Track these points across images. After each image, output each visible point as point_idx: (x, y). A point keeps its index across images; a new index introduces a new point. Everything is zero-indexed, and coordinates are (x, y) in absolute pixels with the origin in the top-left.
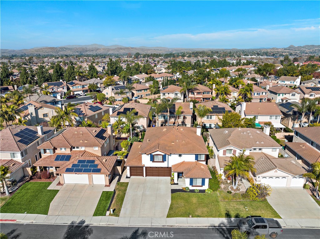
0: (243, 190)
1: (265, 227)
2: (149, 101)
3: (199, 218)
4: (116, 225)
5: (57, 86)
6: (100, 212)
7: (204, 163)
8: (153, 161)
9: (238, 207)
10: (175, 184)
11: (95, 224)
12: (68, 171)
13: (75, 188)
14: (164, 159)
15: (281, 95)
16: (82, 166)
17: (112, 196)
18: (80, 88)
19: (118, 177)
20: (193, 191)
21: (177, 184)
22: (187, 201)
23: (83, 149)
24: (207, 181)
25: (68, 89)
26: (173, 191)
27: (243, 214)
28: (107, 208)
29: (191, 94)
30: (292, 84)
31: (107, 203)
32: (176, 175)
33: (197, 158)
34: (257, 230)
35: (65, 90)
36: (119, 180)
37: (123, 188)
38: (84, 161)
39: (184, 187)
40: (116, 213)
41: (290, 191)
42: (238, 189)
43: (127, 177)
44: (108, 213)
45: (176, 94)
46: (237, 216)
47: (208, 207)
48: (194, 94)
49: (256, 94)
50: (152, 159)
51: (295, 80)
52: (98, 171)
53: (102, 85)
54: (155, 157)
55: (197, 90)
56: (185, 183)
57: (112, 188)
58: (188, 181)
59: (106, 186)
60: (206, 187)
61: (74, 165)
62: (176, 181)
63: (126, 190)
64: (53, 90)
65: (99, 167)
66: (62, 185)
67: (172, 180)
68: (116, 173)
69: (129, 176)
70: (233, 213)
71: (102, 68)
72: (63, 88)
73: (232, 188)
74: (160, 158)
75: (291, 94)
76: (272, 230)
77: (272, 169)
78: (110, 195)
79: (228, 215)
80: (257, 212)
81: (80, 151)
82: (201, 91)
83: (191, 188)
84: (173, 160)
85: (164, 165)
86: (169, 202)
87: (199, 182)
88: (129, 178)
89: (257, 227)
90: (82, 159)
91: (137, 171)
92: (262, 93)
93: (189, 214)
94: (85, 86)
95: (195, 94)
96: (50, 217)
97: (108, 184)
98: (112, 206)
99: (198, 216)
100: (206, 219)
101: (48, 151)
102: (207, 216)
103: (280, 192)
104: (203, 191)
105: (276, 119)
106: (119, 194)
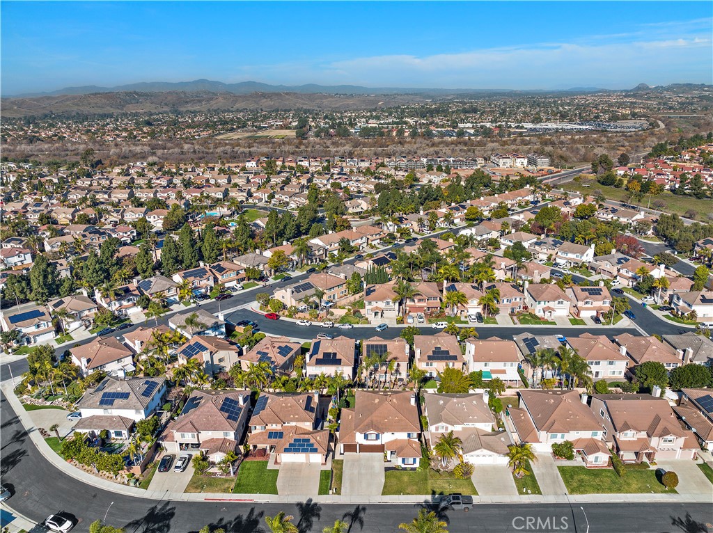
0: (451, 467)
1: (459, 503)
2: (347, 311)
3: (409, 496)
4: (340, 502)
5: (198, 278)
6: (323, 491)
7: (417, 440)
8: (367, 439)
9: (443, 485)
10: (388, 461)
11: (322, 502)
12: (286, 450)
13: (293, 468)
14: (377, 437)
15: (543, 303)
16: (299, 445)
17: (330, 475)
18: (233, 276)
19: (331, 453)
20: (405, 469)
21: (390, 461)
22: (399, 479)
23: (293, 424)
24: (418, 460)
25: (216, 280)
26: (387, 469)
27: (447, 492)
28: (329, 487)
29: (410, 301)
30: (579, 258)
31: (328, 483)
32: (389, 452)
33: (409, 435)
34: (453, 506)
35: (211, 283)
36: (333, 457)
37: (339, 466)
38: (299, 440)
39: (396, 464)
40: (338, 492)
41: (495, 469)
42: (447, 467)
43: (341, 454)
44: (331, 492)
45: (388, 303)
46: (441, 494)
47: (417, 485)
48: (414, 301)
49: (505, 301)
50: (366, 437)
51: (583, 254)
52: (315, 451)
53: (266, 266)
54: (369, 436)
55: (419, 294)
56: (398, 462)
57: (328, 467)
58: (400, 460)
59: (322, 464)
60: (417, 465)
61: (291, 445)
62: (389, 459)
63: (342, 468)
64: (193, 284)
65: (315, 447)
66: (279, 463)
67: (386, 457)
68: (330, 449)
69: (342, 452)
70: (438, 491)
71: (245, 194)
72: (208, 280)
73: (441, 466)
74: (374, 437)
75: (557, 302)
76: (464, 506)
77: (479, 449)
78: (329, 473)
79: (434, 493)
80: (459, 490)
81: (291, 427)
82: (425, 297)
83: (403, 466)
84: (386, 438)
85: (378, 443)
86: (384, 481)
87: (411, 460)
88: (343, 454)
89: (453, 503)
90: (297, 437)
91: (350, 448)
92: (516, 299)
93: (401, 492)
94: (241, 272)
95: (416, 301)
96: (282, 497)
97: (324, 462)
98: (333, 485)
99: (408, 494)
100: (415, 496)
101: (257, 427)
102: (416, 494)
103: (485, 470)
104: (414, 469)
105: (512, 365)
106: (336, 473)
